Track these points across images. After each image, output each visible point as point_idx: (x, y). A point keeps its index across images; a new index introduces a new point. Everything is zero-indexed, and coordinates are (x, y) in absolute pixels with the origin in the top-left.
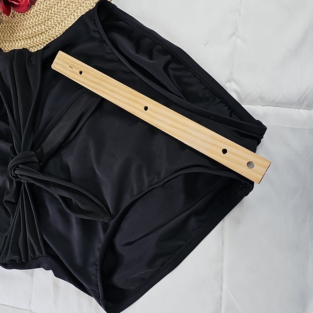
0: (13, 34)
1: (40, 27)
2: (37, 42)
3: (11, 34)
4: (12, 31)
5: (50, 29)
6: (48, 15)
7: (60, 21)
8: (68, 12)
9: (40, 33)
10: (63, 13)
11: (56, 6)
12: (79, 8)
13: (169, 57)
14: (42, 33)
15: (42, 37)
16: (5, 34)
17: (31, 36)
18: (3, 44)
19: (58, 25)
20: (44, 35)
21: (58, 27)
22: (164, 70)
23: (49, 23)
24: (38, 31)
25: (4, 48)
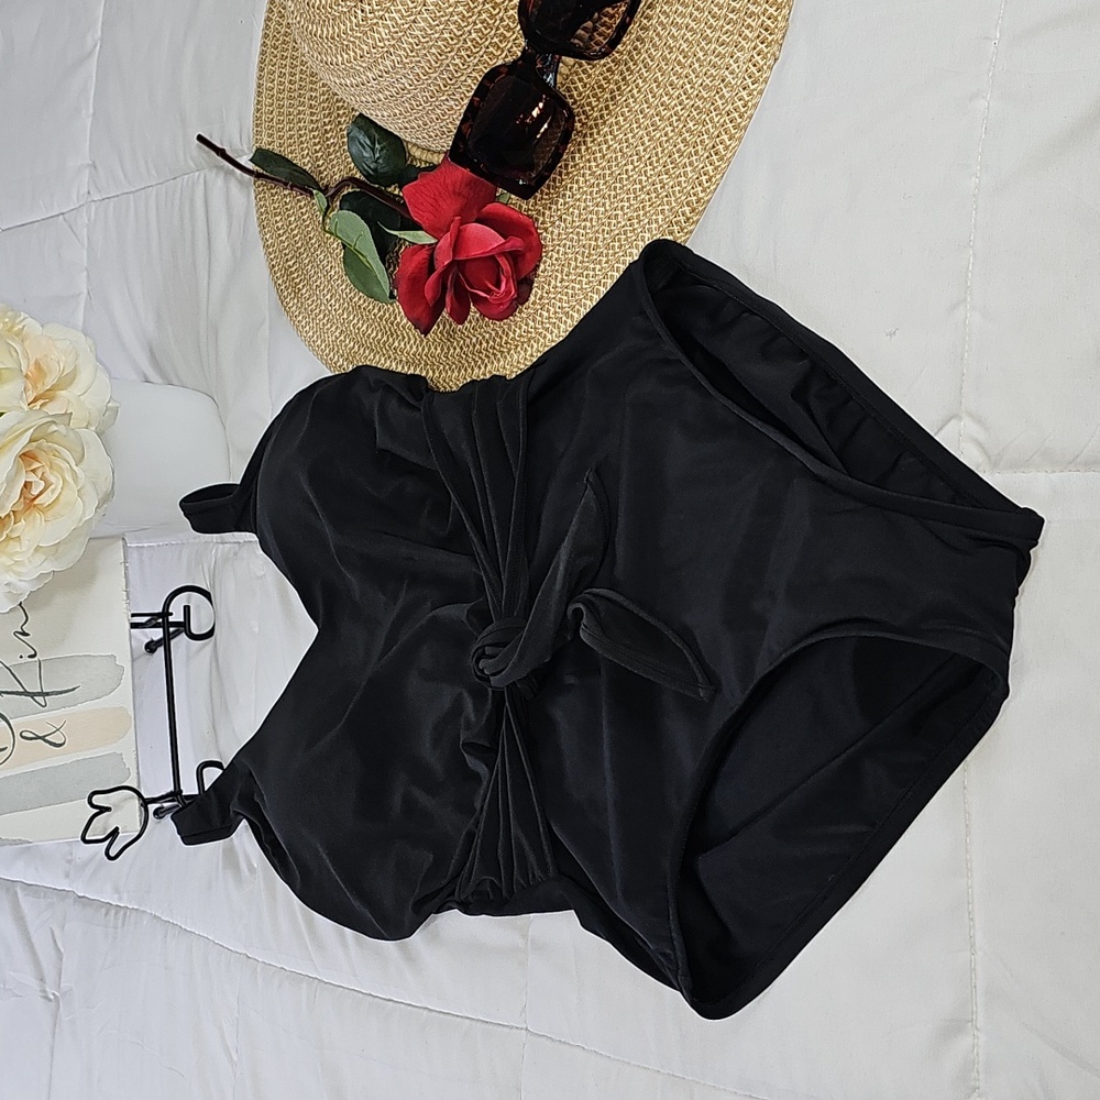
0: (468, 347)
1: (524, 327)
2: (519, 362)
3: (461, 348)
4: (464, 341)
5: (547, 330)
6: (542, 296)
7: (568, 309)
8: (585, 287)
9: (526, 339)
10: (573, 288)
11: (559, 275)
12: (609, 274)
13: (803, 365)
14: (530, 341)
15: (529, 349)
16: (448, 349)
17: (506, 350)
18: (447, 373)
19: (564, 319)
20: (535, 346)
21: (565, 324)
22: (794, 399)
23: (545, 314)
24: (520, 336)
25: (448, 384)
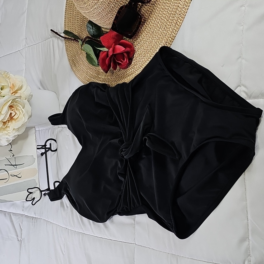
0: (117, 76)
1: (131, 70)
2: (129, 79)
4: (116, 75)
5: (136, 71)
6: (135, 62)
7: (141, 65)
8: (145, 59)
9: (131, 73)
10: (142, 60)
11: (139, 57)
14: (132, 74)
15: (132, 76)
16: (112, 77)
17: (126, 76)
18: (112, 83)
19: (140, 68)
20: (133, 75)
21: (141, 69)
22: (198, 83)
23: (136, 67)
24: (130, 73)
25: (112, 85)
